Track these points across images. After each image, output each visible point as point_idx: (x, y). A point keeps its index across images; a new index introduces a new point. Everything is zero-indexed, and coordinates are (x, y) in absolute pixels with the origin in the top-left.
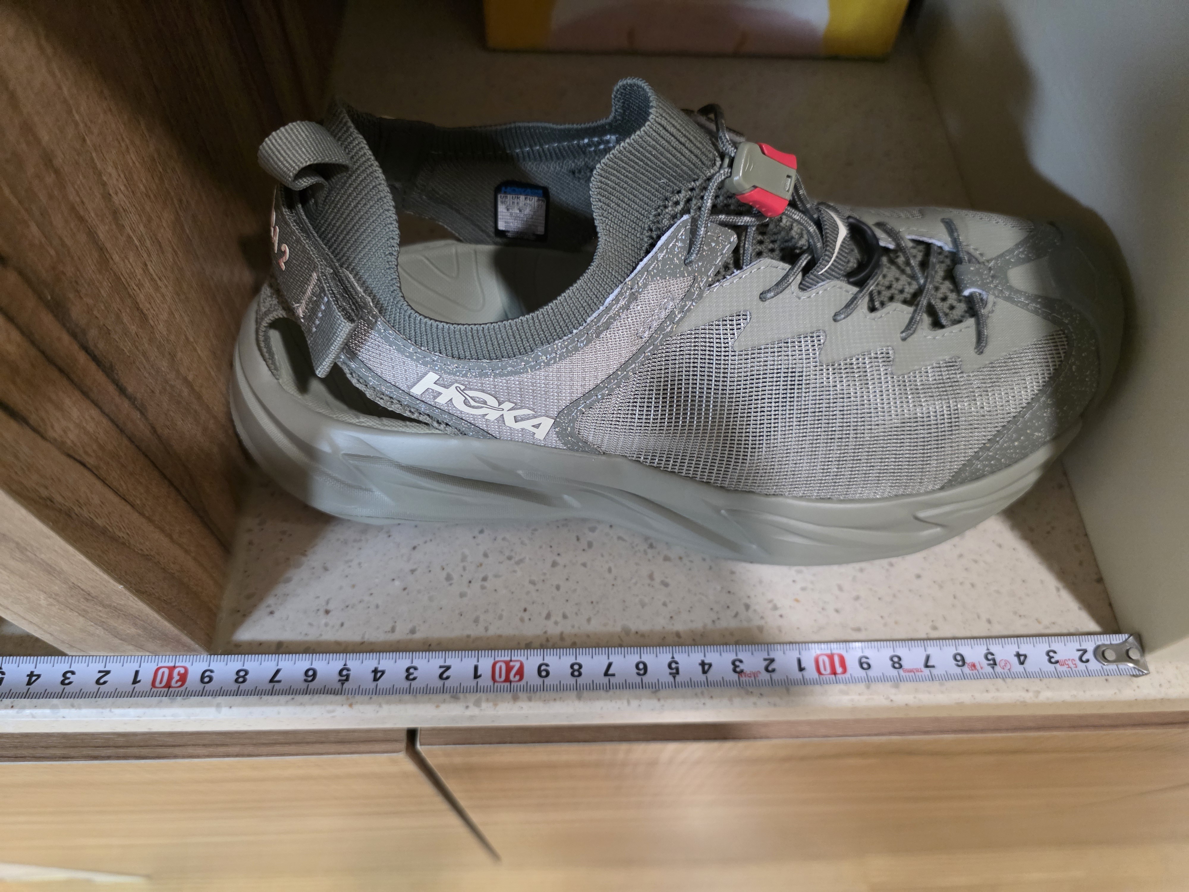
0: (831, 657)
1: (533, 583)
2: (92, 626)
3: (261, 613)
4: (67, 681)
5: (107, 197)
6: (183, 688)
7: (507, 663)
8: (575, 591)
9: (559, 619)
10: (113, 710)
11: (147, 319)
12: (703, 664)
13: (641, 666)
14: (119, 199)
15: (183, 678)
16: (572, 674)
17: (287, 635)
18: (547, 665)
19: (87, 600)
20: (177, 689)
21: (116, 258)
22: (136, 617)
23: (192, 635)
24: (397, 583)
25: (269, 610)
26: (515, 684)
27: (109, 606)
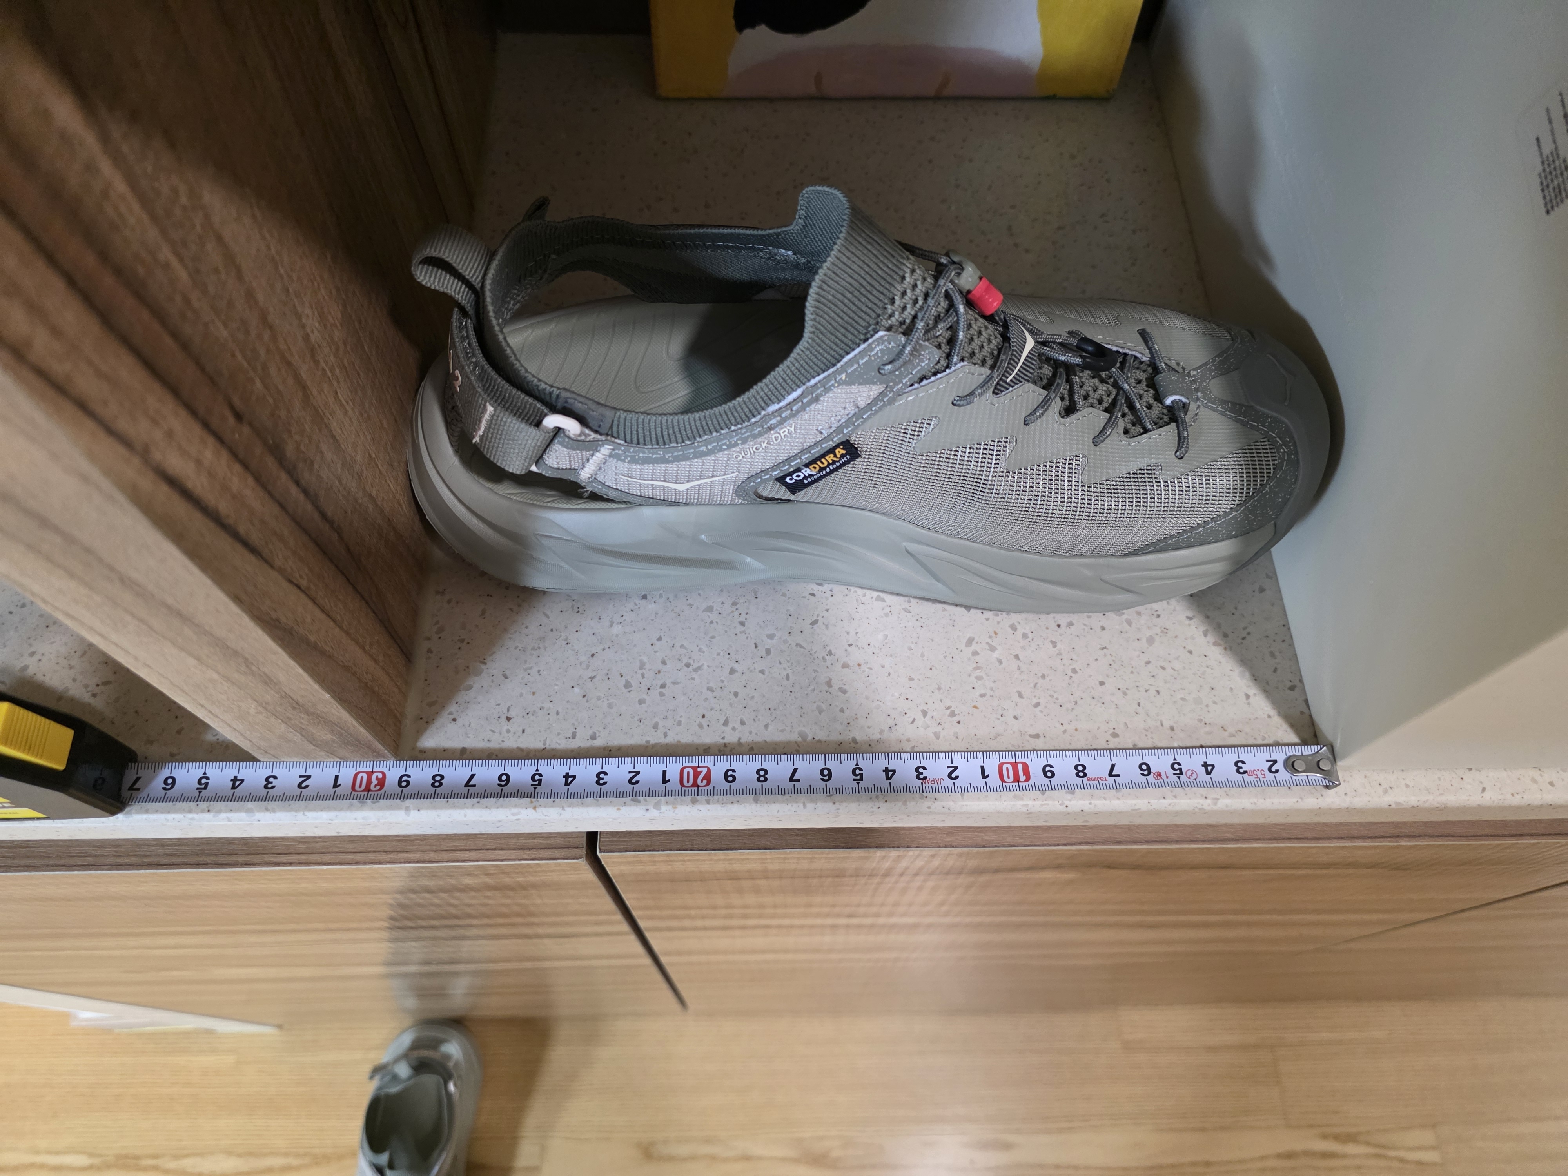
0: (1015, 765)
1: (710, 689)
2: (291, 732)
3: (443, 719)
4: (270, 786)
5: (306, 338)
6: (382, 792)
7: (694, 769)
8: (753, 697)
9: (737, 725)
10: (306, 813)
11: (340, 445)
12: (886, 770)
13: (826, 772)
14: (315, 337)
15: (381, 782)
16: (758, 779)
17: (472, 743)
18: (734, 771)
19: (294, 708)
20: (376, 793)
21: (315, 392)
22: (335, 724)
23: (382, 740)
24: (577, 690)
25: (452, 717)
26: (703, 789)
27: (313, 713)
